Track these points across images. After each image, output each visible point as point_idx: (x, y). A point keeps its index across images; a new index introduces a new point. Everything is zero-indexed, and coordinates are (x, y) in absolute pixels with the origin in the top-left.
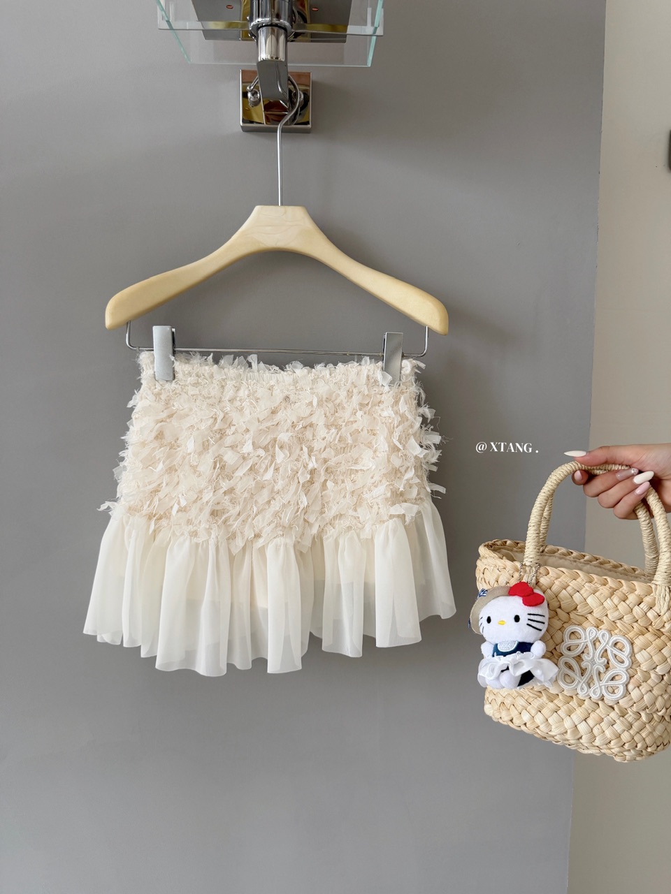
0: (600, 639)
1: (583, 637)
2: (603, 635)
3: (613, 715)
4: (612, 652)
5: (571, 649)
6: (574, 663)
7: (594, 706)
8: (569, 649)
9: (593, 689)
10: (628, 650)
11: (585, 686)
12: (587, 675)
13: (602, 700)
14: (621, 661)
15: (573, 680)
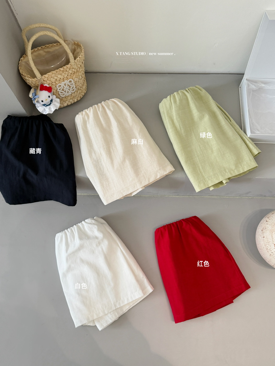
1: (62, 85)
2: (66, 82)
3: (75, 94)
7: (71, 95)
9: (69, 93)
10: (73, 81)
11: (67, 94)
12: (67, 91)
13: (72, 93)
14: (72, 84)
15: (64, 94)
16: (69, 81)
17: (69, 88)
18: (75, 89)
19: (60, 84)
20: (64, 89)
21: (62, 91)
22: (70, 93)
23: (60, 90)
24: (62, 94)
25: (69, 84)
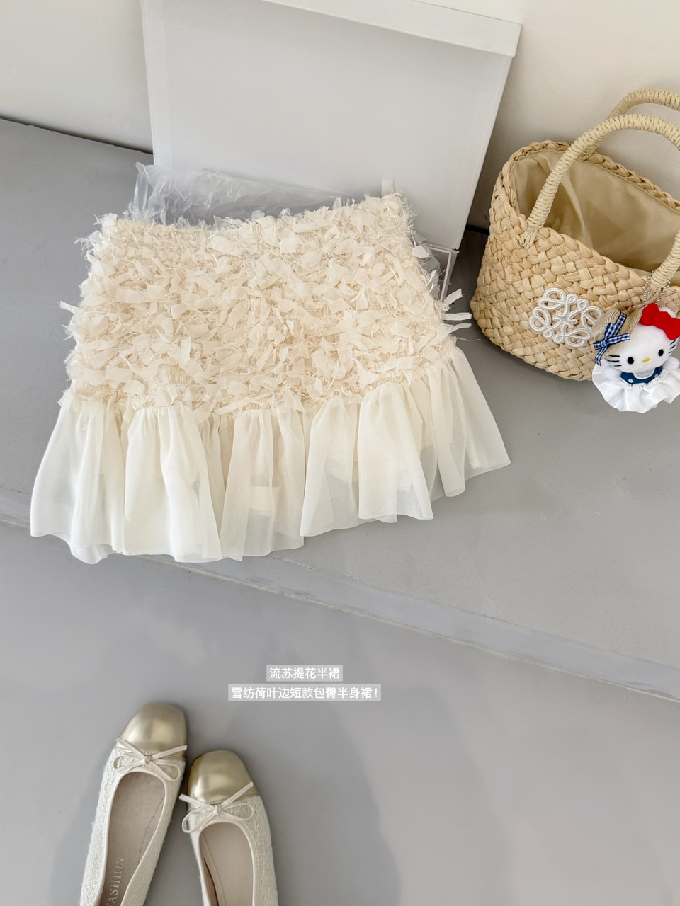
0: (578, 305)
1: (563, 299)
2: (582, 303)
3: (569, 355)
4: (584, 317)
5: (548, 304)
6: (547, 315)
7: (554, 346)
8: (546, 304)
11: (552, 333)
12: (555, 326)
13: (564, 344)
17: (571, 326)
19: (561, 293)
20: (558, 314)
22: (559, 338)
24: (536, 320)
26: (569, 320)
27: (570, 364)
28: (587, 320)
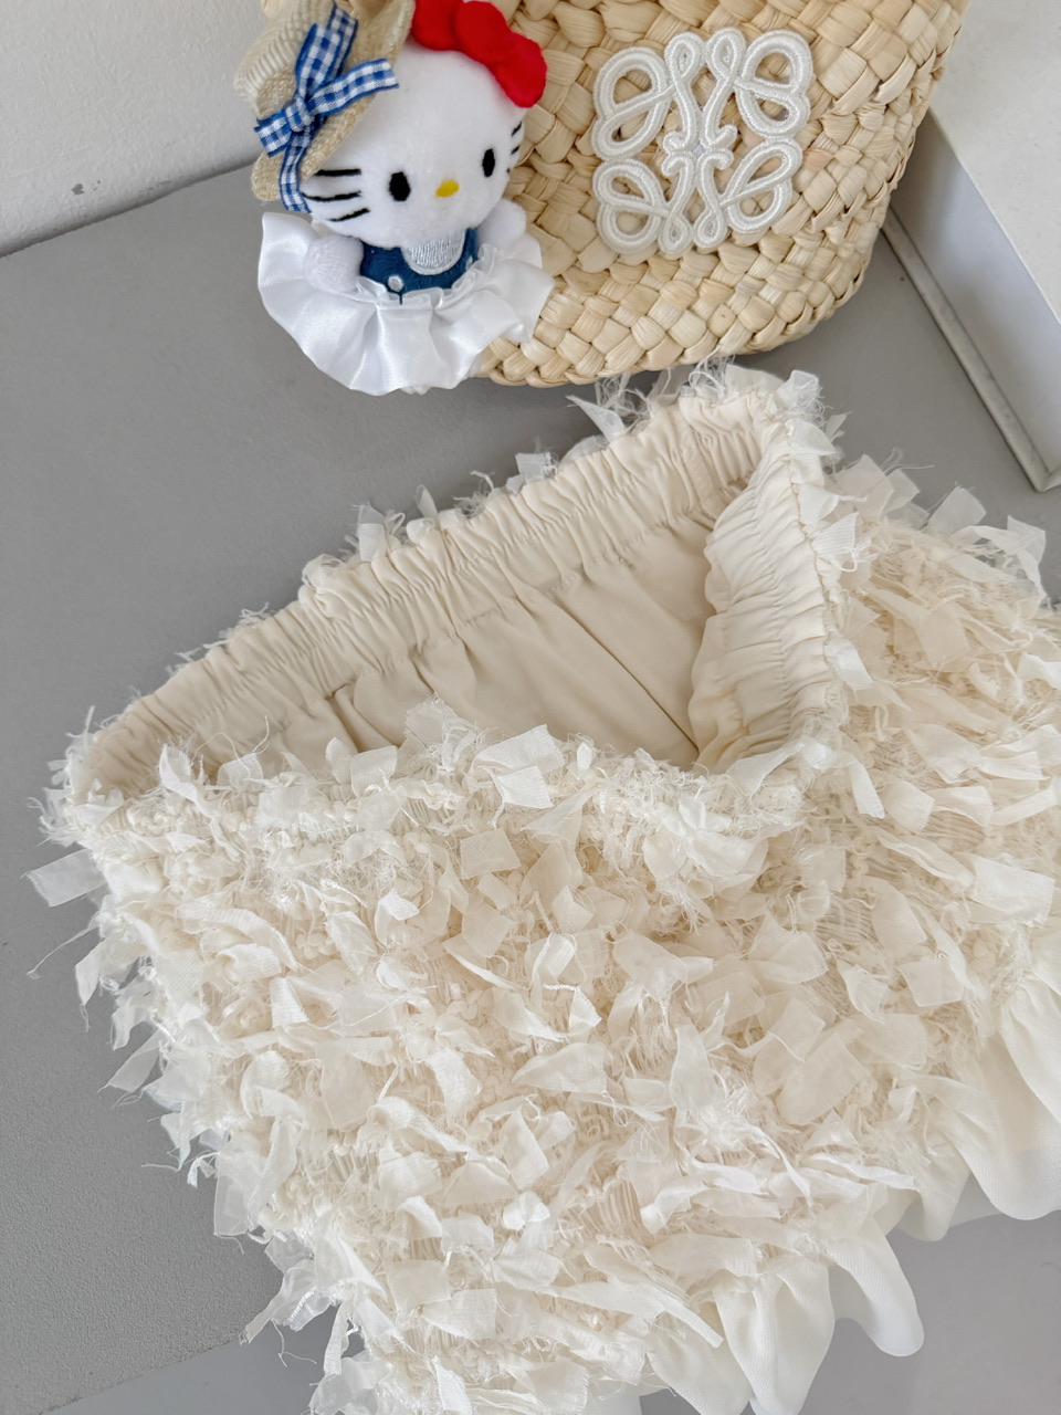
0: (714, 66)
1: (658, 79)
2: (724, 50)
4: (751, 95)
5: (625, 132)
9: (701, 222)
10: (801, 69)
11: (682, 223)
12: (682, 193)
13: (729, 238)
14: (781, 115)
15: (643, 220)
16: (761, 44)
17: (724, 159)
18: (782, 195)
19: (641, 57)
20: (671, 143)
21: (638, 174)
22: (709, 229)
23: (618, 135)
24: (621, 214)
25: (750, 90)
26: (710, 142)
27: (769, 294)
28: (762, 104)
